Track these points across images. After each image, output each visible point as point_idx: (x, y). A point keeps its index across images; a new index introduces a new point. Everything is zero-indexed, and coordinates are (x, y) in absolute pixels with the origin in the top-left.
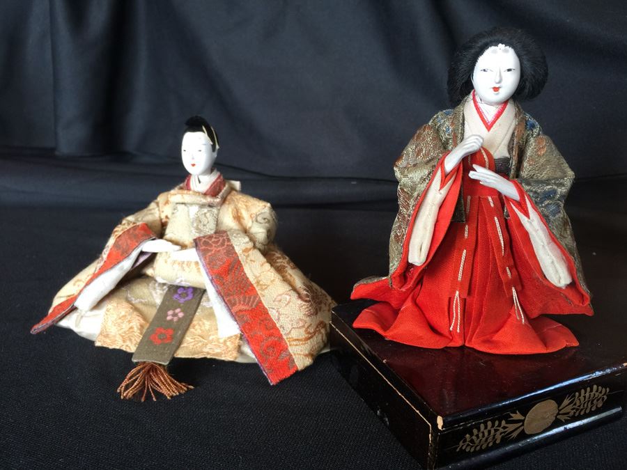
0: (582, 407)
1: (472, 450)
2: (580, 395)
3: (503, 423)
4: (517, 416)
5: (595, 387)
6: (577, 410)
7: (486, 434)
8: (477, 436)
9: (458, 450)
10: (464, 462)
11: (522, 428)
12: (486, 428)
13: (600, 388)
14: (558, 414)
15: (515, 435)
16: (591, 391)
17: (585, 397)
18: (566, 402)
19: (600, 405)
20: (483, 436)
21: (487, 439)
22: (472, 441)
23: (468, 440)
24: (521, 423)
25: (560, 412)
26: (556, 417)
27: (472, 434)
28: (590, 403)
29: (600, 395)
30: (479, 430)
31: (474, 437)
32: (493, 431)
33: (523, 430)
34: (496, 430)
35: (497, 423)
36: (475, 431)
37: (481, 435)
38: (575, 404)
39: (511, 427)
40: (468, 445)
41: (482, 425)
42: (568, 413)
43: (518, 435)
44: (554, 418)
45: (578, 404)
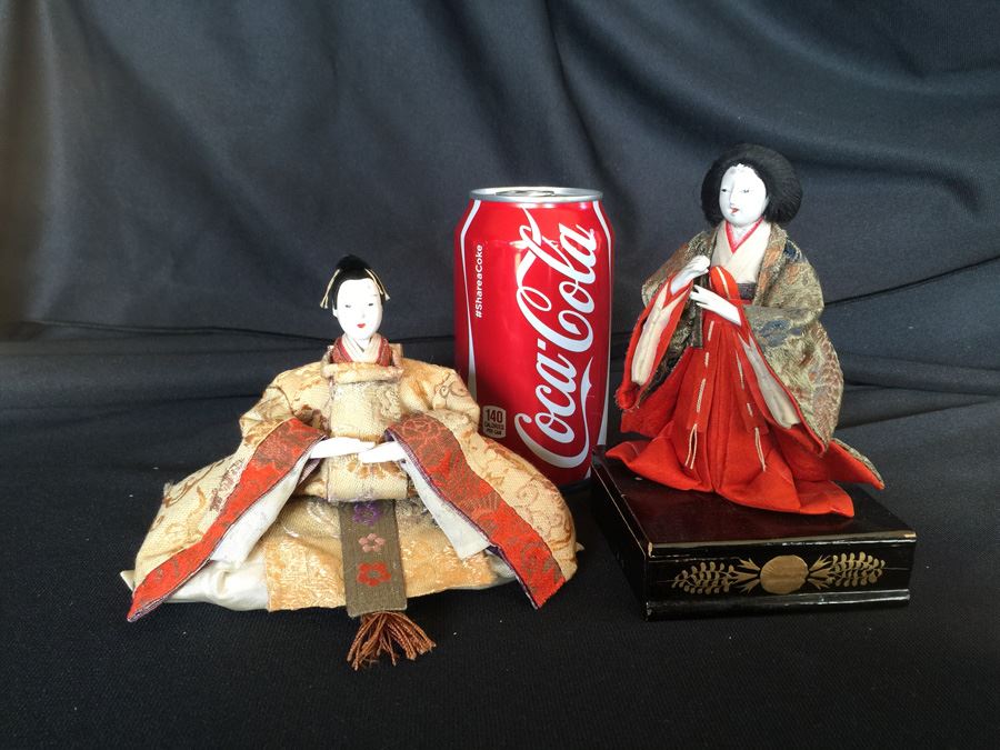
0: (844, 575)
1: (693, 591)
2: (840, 560)
3: (731, 568)
4: (749, 564)
5: (862, 556)
6: (838, 578)
7: (709, 576)
8: (697, 575)
9: (673, 586)
10: (682, 603)
11: (758, 581)
12: (708, 568)
13: (870, 558)
14: (809, 576)
15: (749, 587)
16: (857, 558)
17: (847, 564)
18: (819, 563)
19: (873, 579)
20: (705, 578)
21: (710, 583)
22: (691, 580)
23: (686, 577)
24: (756, 575)
25: (813, 574)
26: (806, 579)
27: (690, 572)
28: (856, 574)
29: (871, 567)
30: (699, 569)
31: (693, 576)
32: (717, 576)
33: (760, 584)
34: (722, 575)
35: (722, 566)
36: (694, 569)
37: (702, 576)
38: (834, 570)
39: (743, 576)
40: (686, 584)
41: (702, 564)
42: (824, 579)
43: (754, 588)
44: (804, 581)
45: (838, 570)
